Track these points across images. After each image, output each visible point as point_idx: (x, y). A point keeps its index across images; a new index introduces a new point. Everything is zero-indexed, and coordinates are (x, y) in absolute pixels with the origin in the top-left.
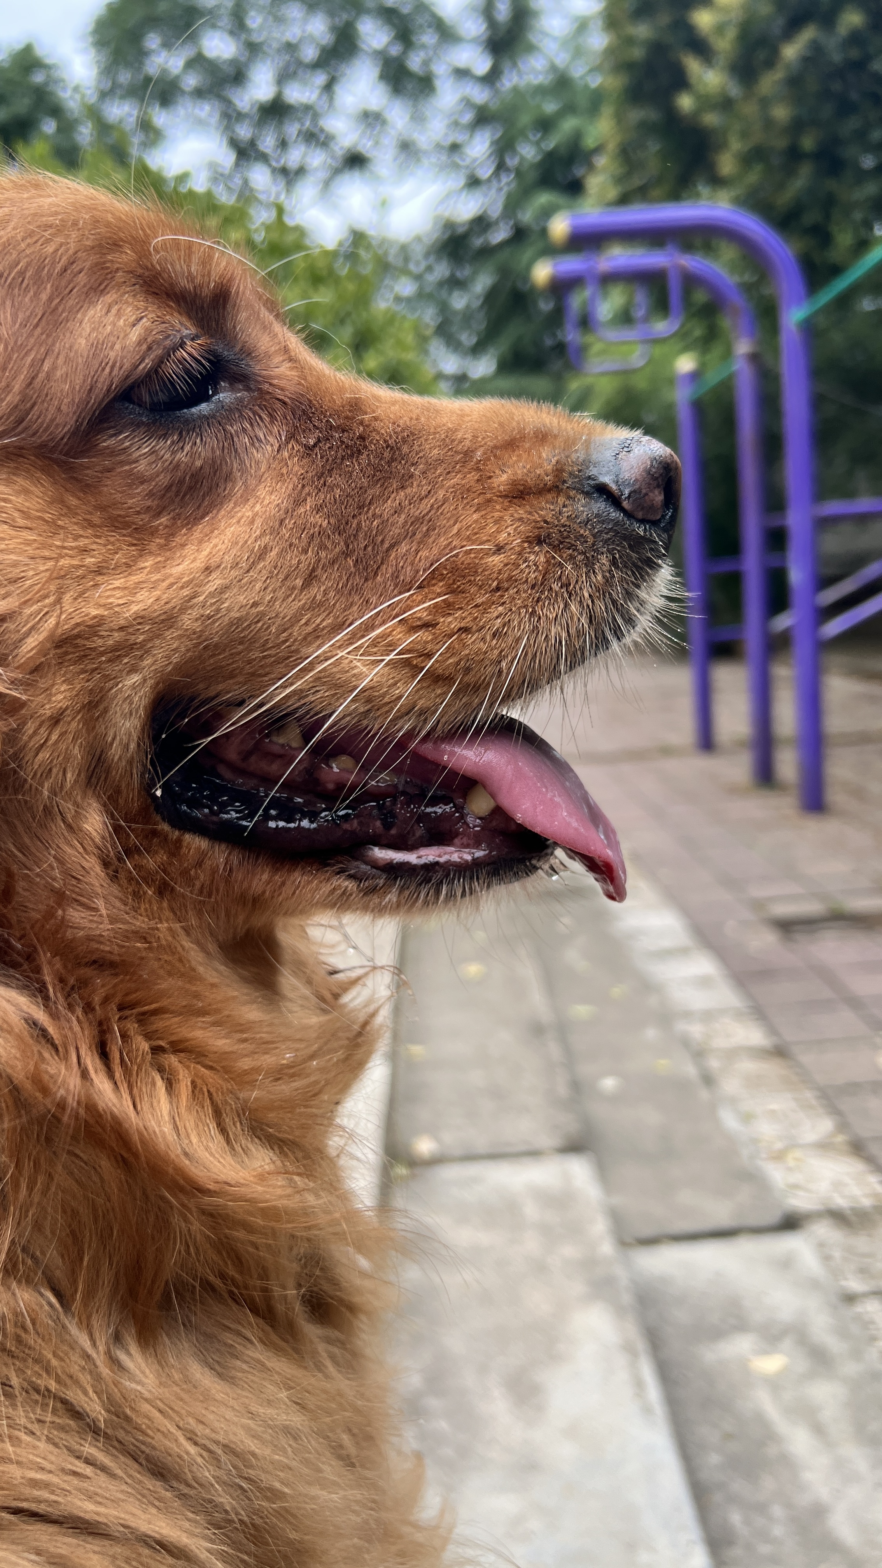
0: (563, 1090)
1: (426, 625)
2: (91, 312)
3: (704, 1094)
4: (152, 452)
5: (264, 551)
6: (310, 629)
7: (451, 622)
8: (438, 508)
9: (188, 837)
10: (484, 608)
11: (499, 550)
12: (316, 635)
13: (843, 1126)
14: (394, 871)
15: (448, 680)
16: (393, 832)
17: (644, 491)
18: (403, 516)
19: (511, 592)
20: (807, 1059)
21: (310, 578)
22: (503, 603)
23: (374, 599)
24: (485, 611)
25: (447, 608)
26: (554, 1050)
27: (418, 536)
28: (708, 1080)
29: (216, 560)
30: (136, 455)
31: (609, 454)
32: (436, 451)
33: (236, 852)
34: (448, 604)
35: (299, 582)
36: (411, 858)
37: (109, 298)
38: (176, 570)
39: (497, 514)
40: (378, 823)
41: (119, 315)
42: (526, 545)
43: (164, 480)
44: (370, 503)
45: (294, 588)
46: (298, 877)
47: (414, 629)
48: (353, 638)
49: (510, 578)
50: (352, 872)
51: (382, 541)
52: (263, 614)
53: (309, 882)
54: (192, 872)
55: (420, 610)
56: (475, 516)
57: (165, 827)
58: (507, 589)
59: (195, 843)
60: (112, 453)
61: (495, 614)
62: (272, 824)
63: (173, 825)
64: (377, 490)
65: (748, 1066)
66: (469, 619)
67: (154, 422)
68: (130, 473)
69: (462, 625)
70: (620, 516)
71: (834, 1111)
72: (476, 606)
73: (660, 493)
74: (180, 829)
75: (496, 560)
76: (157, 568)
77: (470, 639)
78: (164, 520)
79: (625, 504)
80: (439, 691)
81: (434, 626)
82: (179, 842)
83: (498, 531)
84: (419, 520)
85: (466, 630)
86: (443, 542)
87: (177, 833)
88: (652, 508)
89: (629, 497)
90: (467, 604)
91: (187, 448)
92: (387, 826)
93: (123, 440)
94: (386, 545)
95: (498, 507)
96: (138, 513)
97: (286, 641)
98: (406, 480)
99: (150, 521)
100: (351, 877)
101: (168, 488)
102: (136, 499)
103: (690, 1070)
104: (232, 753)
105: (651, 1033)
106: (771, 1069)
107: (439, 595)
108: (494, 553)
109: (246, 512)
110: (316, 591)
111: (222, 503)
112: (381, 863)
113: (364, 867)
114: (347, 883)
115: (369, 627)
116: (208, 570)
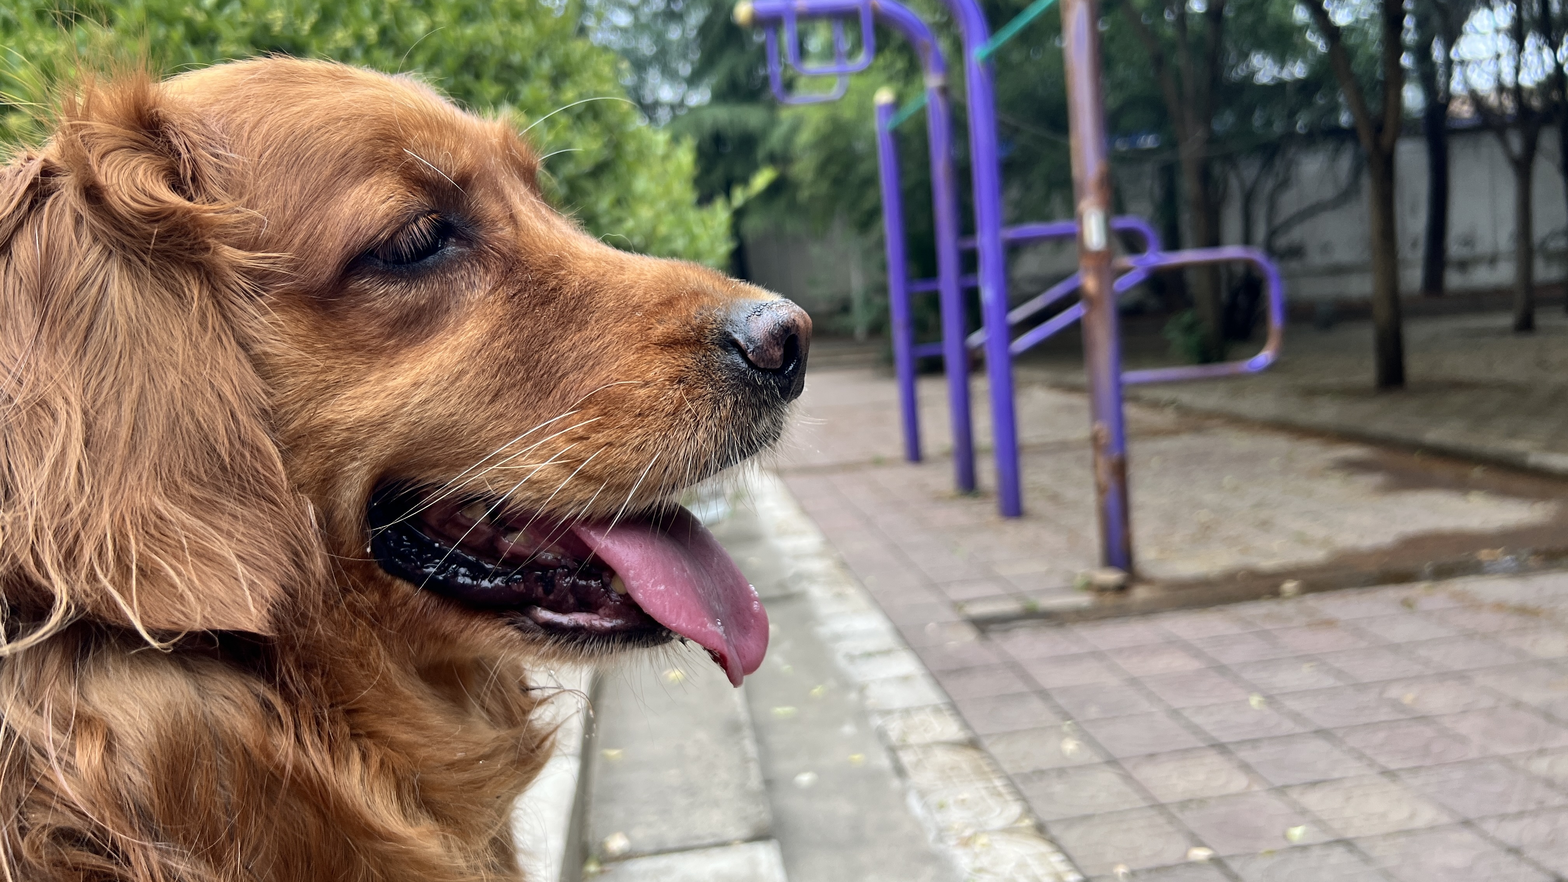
0: (755, 782)
1: (581, 438)
2: (357, 190)
3: (895, 783)
4: (386, 294)
5: (462, 373)
6: (493, 434)
7: (600, 438)
8: (604, 348)
9: (398, 582)
10: (626, 429)
11: (646, 384)
12: (501, 438)
13: (1028, 811)
14: (551, 628)
15: (600, 480)
16: (551, 597)
17: (765, 348)
18: (575, 353)
19: (650, 418)
20: (997, 749)
21: (496, 396)
22: (643, 427)
23: (545, 414)
24: (627, 432)
25: (597, 427)
26: (750, 747)
27: (585, 369)
28: (900, 771)
29: (423, 378)
30: (375, 295)
31: (743, 316)
32: (611, 304)
33: (433, 598)
34: (599, 424)
35: (487, 399)
36: (564, 619)
37: (372, 180)
38: (391, 384)
39: (649, 358)
40: (540, 589)
41: (375, 193)
42: (667, 383)
43: (394, 314)
44: (552, 342)
45: (483, 403)
46: (478, 623)
47: (574, 440)
48: (527, 443)
49: (651, 408)
50: (519, 625)
51: (557, 371)
52: (456, 422)
53: (484, 629)
54: (398, 609)
55: (578, 428)
56: (632, 358)
57: (380, 572)
58: (648, 416)
59: (402, 587)
60: (357, 294)
61: (635, 434)
62: (461, 580)
63: (387, 571)
64: (559, 332)
65: (942, 757)
66: (614, 436)
67: (387, 272)
68: (369, 309)
69: (608, 441)
70: (744, 365)
71: (1021, 797)
72: (622, 427)
73: (779, 349)
74: (392, 575)
75: (642, 392)
76: (379, 381)
77: (615, 452)
78: (392, 342)
79: (750, 356)
80: (592, 488)
81: (588, 438)
82: (390, 585)
83: (648, 370)
84: (587, 357)
85: (610, 444)
86: (604, 374)
87: (389, 577)
88: (771, 361)
89: (753, 351)
90: (613, 426)
91: (413, 292)
92: (547, 592)
93: (364, 283)
94: (559, 374)
95: (651, 352)
96: (374, 337)
97: (476, 442)
98: (583, 325)
99: (383, 343)
100: (520, 629)
101: (397, 321)
102: (373, 328)
103: (884, 762)
104: (433, 521)
105: (848, 729)
106: (964, 759)
107: (593, 416)
108: (641, 387)
109: (452, 341)
110: (499, 407)
111: (438, 332)
112: (541, 621)
113: (530, 623)
114: (513, 633)
115: (540, 434)
116: (416, 385)
